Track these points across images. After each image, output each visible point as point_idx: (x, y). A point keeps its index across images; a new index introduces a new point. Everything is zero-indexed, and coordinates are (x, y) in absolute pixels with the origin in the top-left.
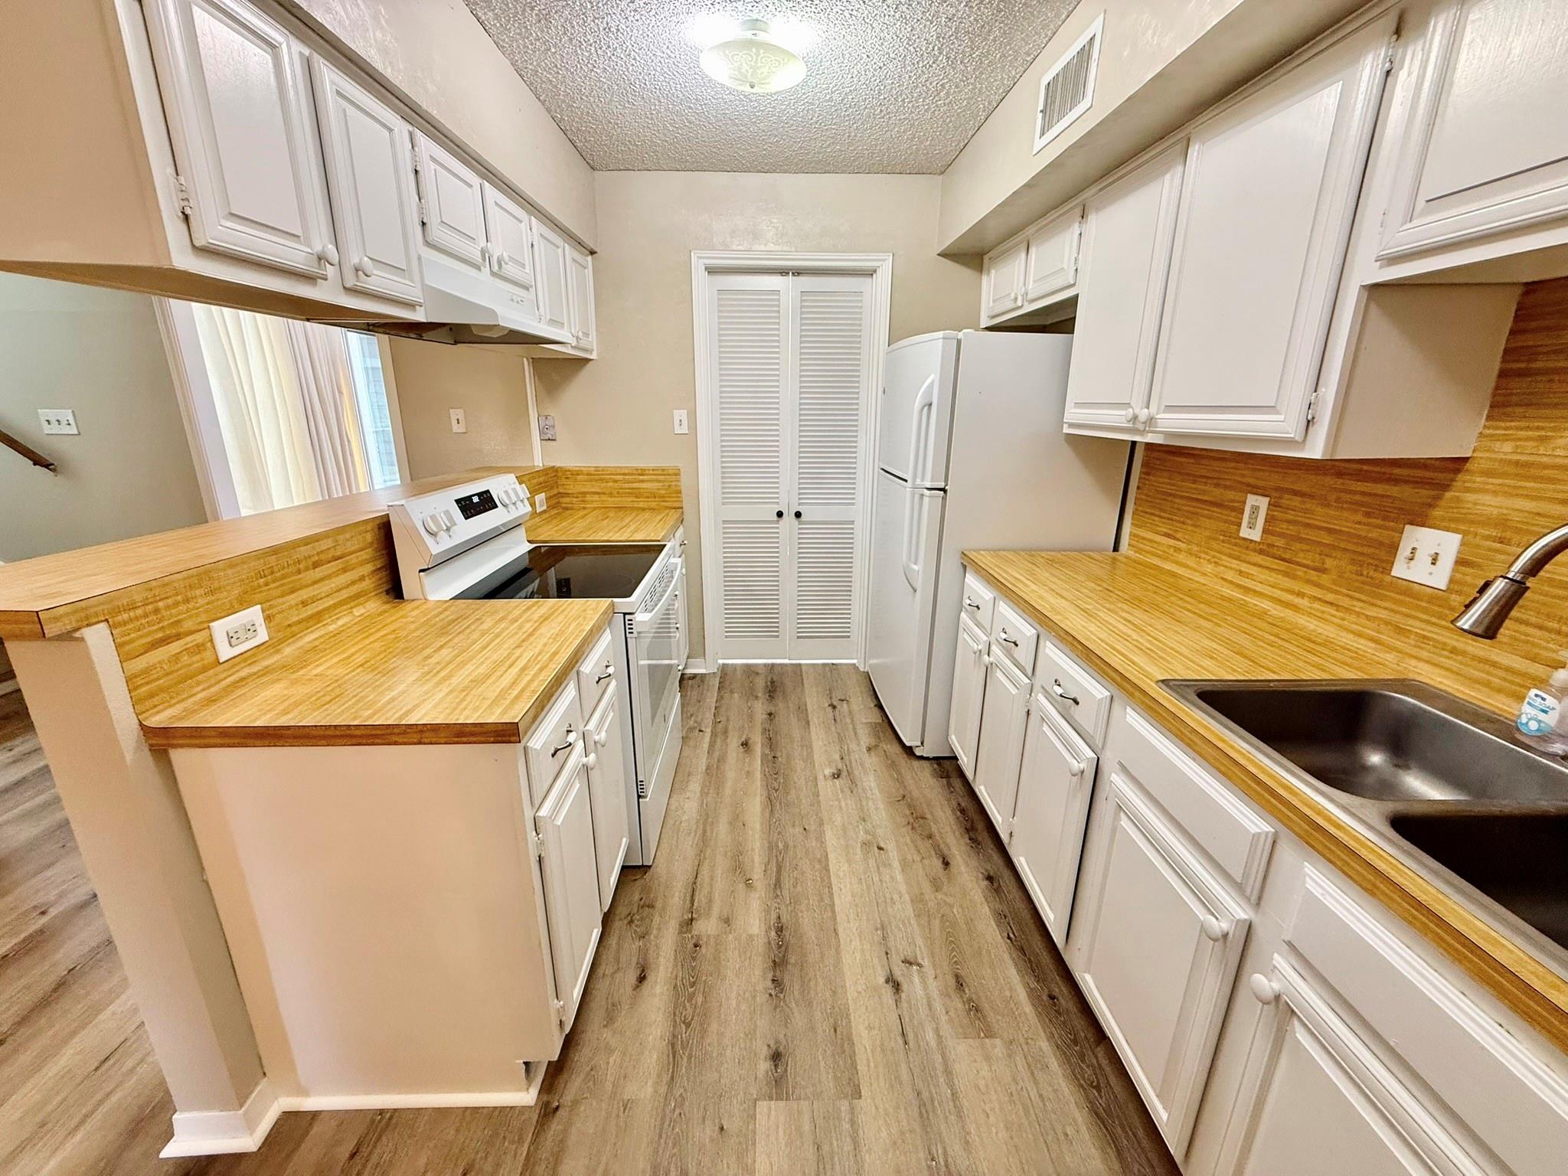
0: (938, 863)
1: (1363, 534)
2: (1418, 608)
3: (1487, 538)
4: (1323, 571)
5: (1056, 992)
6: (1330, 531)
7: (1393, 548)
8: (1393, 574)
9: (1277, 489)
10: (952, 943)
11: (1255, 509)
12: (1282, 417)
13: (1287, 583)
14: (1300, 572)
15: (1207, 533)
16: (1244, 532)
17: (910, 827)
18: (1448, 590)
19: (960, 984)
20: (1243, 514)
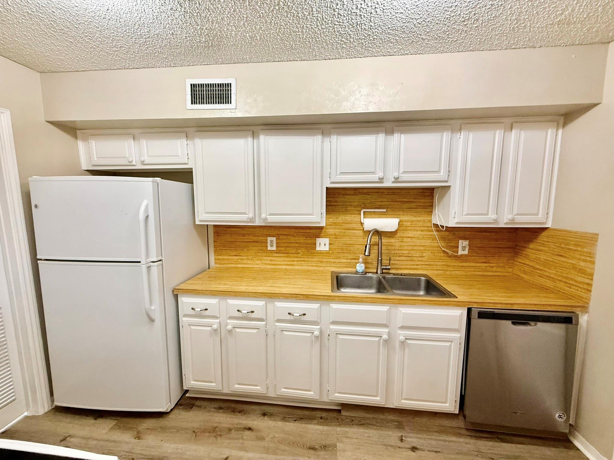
1: (306, 242)
2: (324, 256)
3: (333, 238)
4: (299, 253)
5: (320, 416)
6: (297, 243)
7: (315, 244)
8: (317, 250)
9: (278, 234)
10: (293, 444)
11: (272, 241)
12: (315, 217)
13: (288, 259)
14: (291, 255)
16: (269, 248)
18: (329, 250)
19: (313, 448)
20: (267, 243)
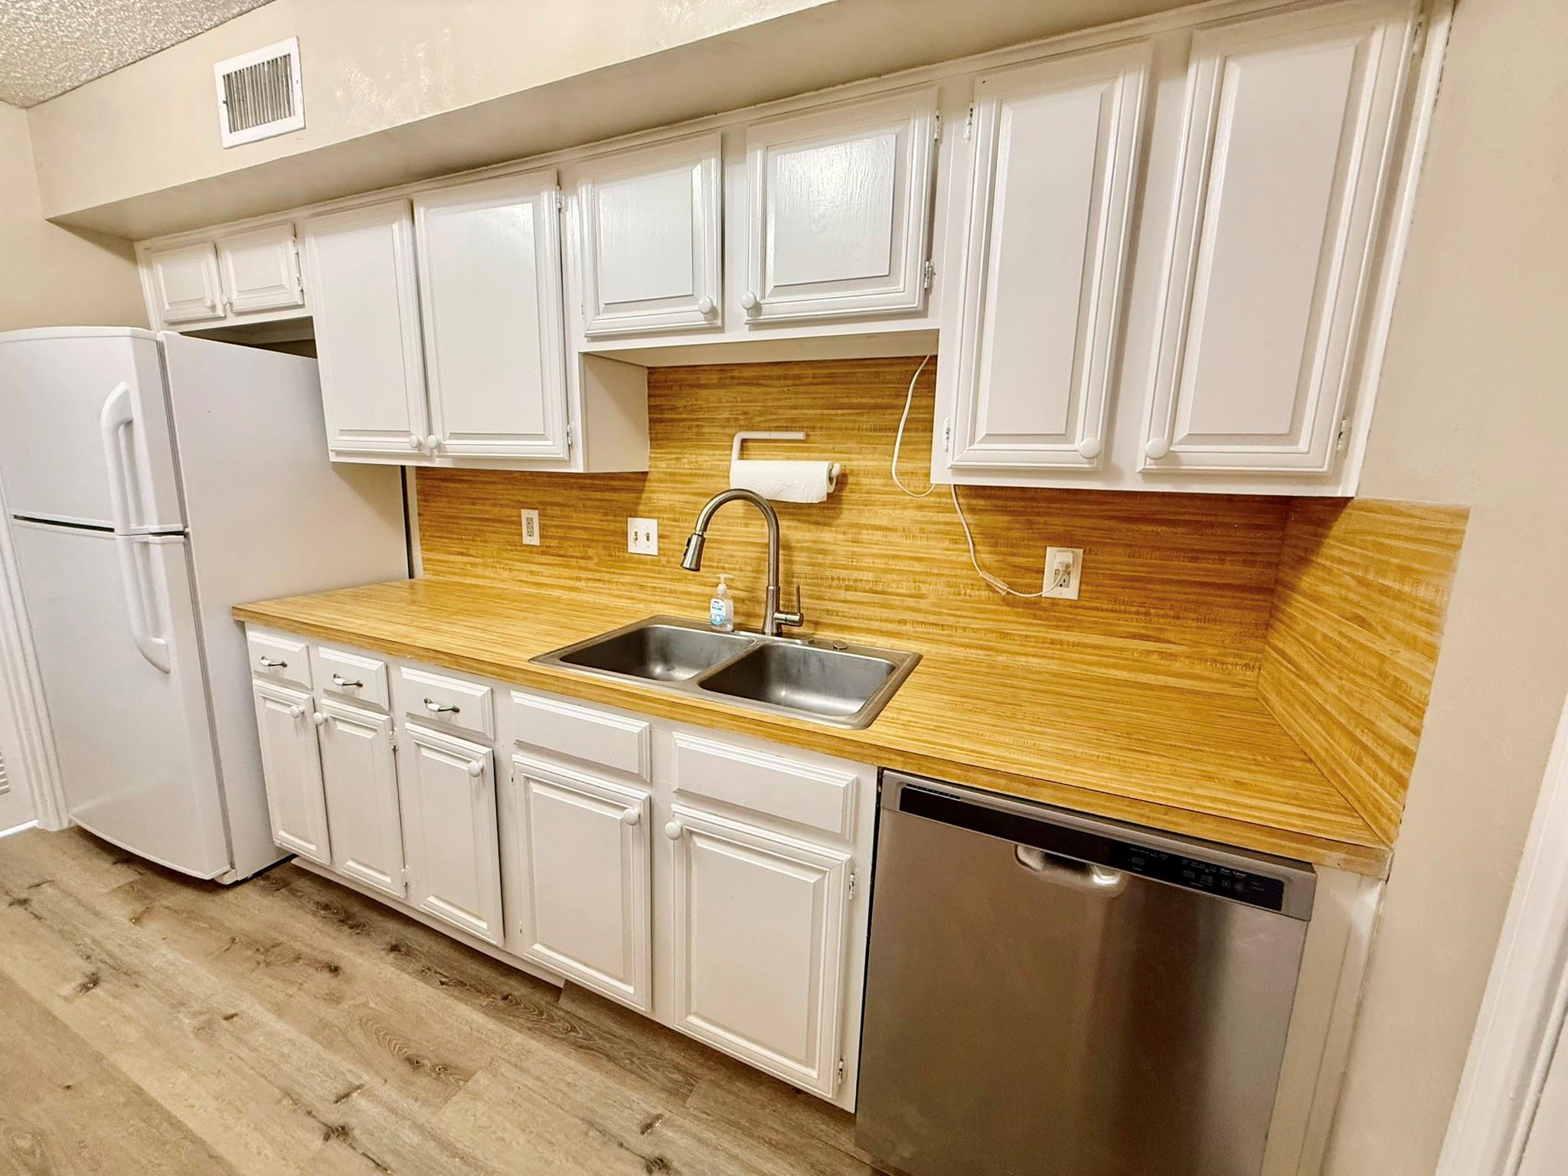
0: (325, 976)
1: (605, 527)
2: (648, 570)
3: (668, 519)
4: (590, 558)
5: (506, 990)
6: (585, 529)
7: (625, 534)
8: (629, 551)
9: (541, 503)
10: (384, 1035)
11: (530, 521)
12: (551, 443)
13: (566, 572)
14: (573, 562)
15: (496, 546)
16: (526, 540)
17: (262, 965)
18: (659, 555)
19: (414, 1063)
20: (521, 525)
